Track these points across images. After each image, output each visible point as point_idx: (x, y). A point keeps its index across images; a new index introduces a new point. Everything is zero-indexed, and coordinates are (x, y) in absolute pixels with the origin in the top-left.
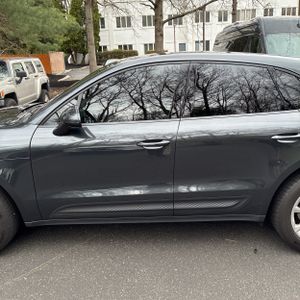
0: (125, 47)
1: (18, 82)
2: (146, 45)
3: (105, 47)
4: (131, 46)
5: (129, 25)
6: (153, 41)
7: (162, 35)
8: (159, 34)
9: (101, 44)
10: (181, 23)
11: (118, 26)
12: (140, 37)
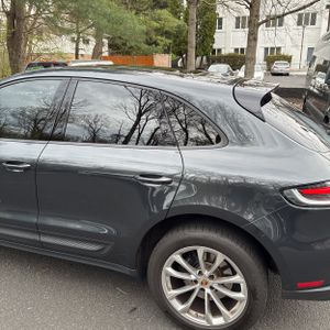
2: (266, 49)
3: (219, 50)
7: (255, 39)
8: (252, 38)
9: (215, 46)
10: (280, 25)
11: (237, 27)
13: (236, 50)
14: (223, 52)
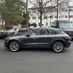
0: (34, 23)
1: (15, 30)
2: (39, 23)
3: (30, 23)
4: (35, 23)
5: (35, 19)
6: (40, 22)
11: (33, 19)
12: (37, 21)
13: (33, 23)
14: (31, 24)
